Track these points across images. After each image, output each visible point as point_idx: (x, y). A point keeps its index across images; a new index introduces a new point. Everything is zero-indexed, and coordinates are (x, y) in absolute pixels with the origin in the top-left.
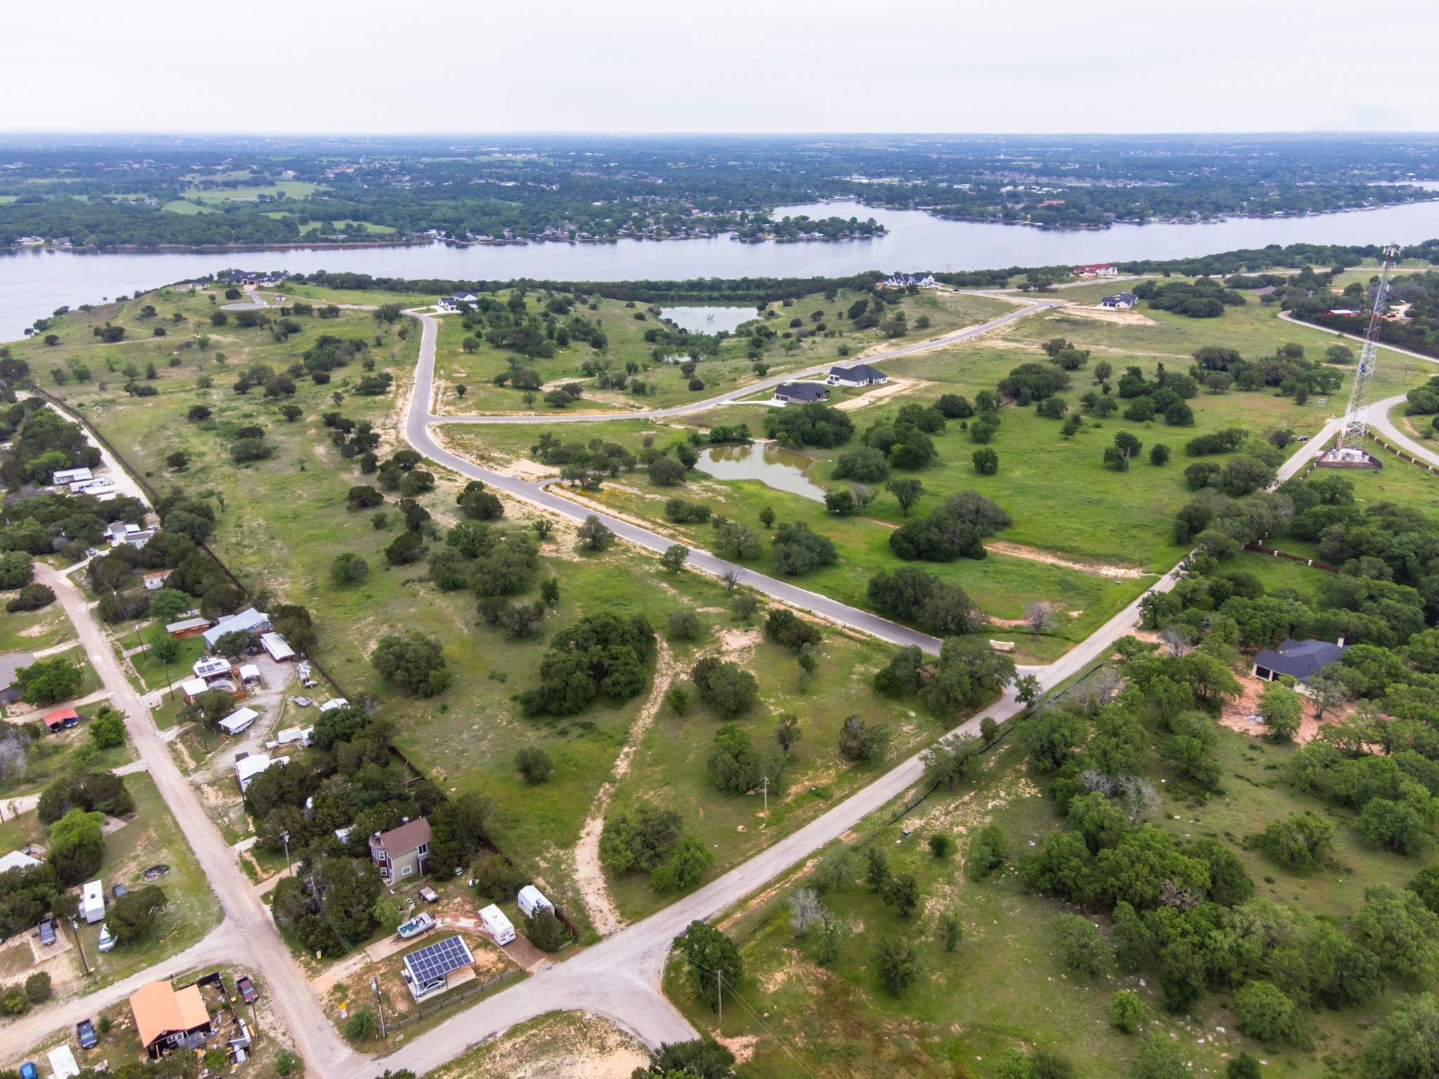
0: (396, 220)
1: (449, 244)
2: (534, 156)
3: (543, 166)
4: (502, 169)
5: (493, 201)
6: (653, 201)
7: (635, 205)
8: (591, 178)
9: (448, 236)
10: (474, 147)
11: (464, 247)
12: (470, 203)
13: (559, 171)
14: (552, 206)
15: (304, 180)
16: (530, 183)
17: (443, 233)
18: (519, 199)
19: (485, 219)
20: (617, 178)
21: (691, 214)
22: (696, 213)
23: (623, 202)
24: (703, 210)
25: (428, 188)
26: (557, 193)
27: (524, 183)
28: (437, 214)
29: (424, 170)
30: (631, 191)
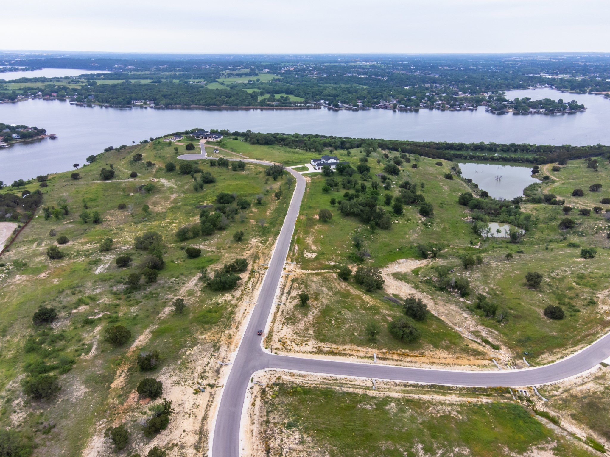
0: (305, 94)
1: (329, 109)
2: (375, 63)
3: (379, 68)
4: (360, 69)
5: (354, 85)
6: (436, 87)
7: (427, 89)
8: (403, 74)
9: (329, 104)
10: (349, 59)
11: (337, 111)
12: (343, 86)
13: (387, 71)
14: (384, 89)
15: (271, 73)
16: (373, 76)
17: (327, 103)
18: (366, 84)
19: (349, 95)
20: (415, 74)
21: (458, 95)
22: (461, 95)
23: (420, 87)
24: (465, 92)
25: (325, 78)
26: (386, 81)
27: (370, 76)
28: (326, 92)
29: (324, 69)
30: (424, 82)
